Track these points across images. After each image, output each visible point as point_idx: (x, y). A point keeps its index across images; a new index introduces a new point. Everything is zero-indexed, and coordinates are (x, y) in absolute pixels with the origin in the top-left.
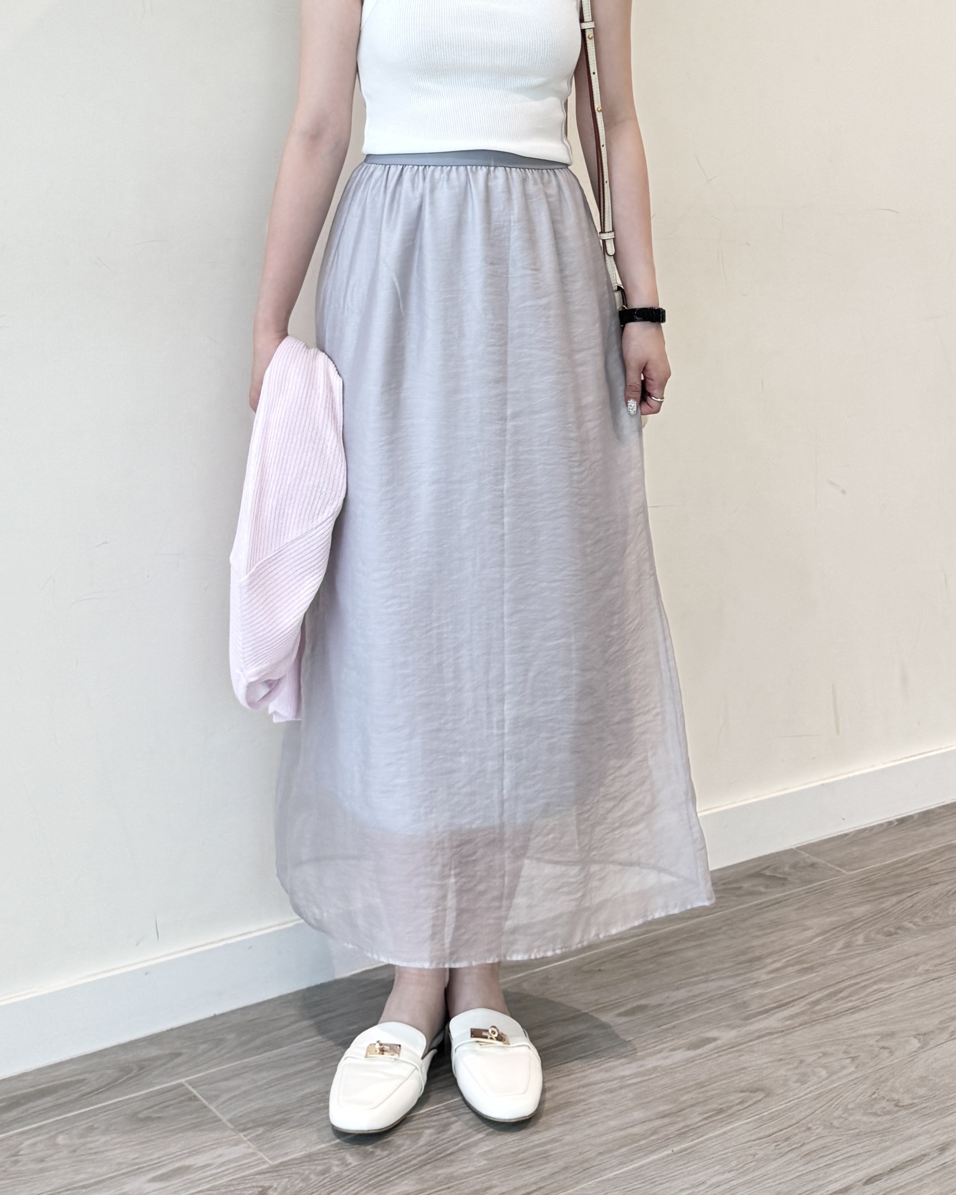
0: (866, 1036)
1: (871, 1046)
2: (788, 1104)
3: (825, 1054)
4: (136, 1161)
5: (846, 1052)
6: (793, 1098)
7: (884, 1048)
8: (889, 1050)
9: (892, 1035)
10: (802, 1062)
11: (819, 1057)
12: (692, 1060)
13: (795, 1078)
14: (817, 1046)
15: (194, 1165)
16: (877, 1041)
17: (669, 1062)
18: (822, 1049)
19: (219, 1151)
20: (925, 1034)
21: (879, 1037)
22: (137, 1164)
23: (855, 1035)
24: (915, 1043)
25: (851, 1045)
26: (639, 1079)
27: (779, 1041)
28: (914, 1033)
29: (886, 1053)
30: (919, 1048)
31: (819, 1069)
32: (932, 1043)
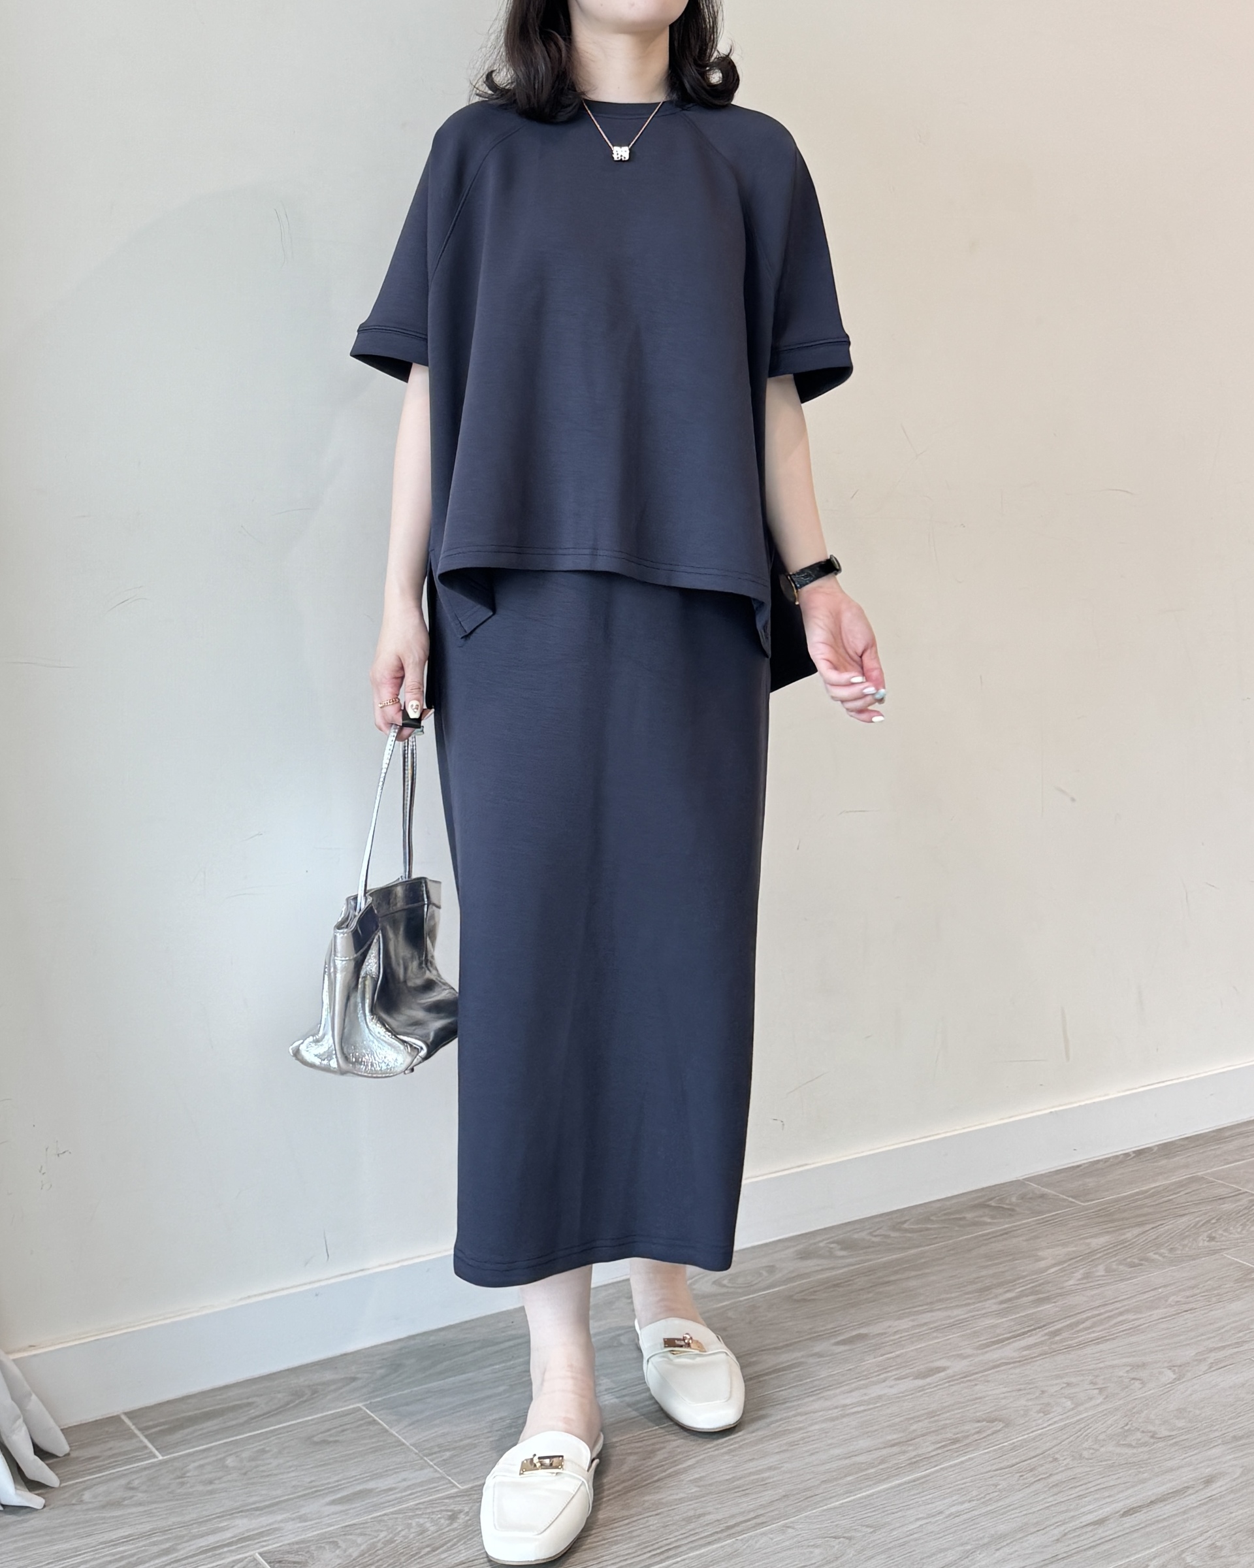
0: (1113, 1367)
1: (1120, 1377)
2: (1031, 1435)
3: (1068, 1384)
4: (313, 1484)
5: (1092, 1383)
6: (1034, 1429)
7: (1133, 1379)
8: (1141, 1382)
9: (1144, 1365)
10: (1043, 1392)
11: (1062, 1388)
12: (922, 1389)
13: (1038, 1408)
14: (1058, 1377)
15: (377, 1488)
16: (1128, 1372)
17: (894, 1391)
18: (1065, 1380)
19: (403, 1475)
20: (1180, 1366)
21: (1129, 1368)
22: (314, 1487)
23: (1101, 1365)
24: (1171, 1375)
25: (1097, 1376)
26: (862, 1408)
27: (1017, 1371)
28: (1166, 1364)
29: (1137, 1384)
30: (1175, 1379)
31: (1064, 1400)
32: (1189, 1375)
